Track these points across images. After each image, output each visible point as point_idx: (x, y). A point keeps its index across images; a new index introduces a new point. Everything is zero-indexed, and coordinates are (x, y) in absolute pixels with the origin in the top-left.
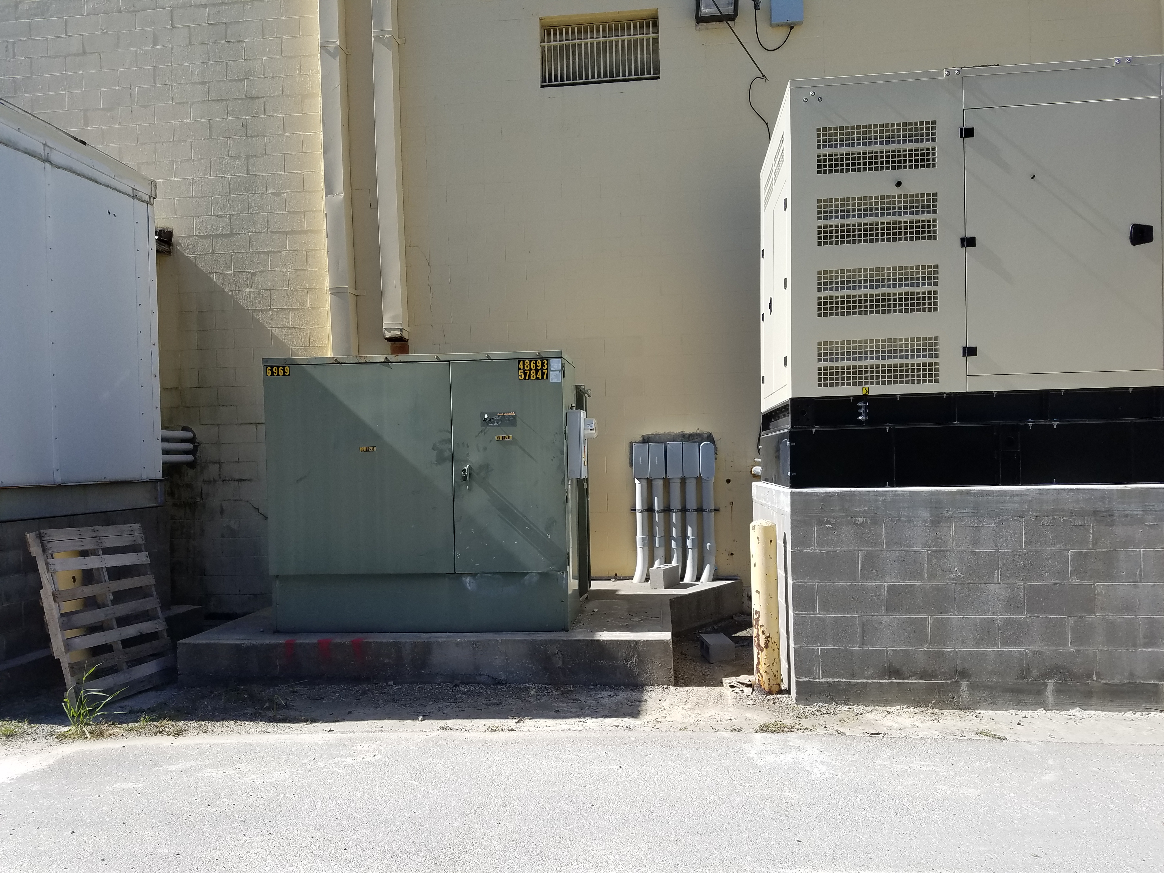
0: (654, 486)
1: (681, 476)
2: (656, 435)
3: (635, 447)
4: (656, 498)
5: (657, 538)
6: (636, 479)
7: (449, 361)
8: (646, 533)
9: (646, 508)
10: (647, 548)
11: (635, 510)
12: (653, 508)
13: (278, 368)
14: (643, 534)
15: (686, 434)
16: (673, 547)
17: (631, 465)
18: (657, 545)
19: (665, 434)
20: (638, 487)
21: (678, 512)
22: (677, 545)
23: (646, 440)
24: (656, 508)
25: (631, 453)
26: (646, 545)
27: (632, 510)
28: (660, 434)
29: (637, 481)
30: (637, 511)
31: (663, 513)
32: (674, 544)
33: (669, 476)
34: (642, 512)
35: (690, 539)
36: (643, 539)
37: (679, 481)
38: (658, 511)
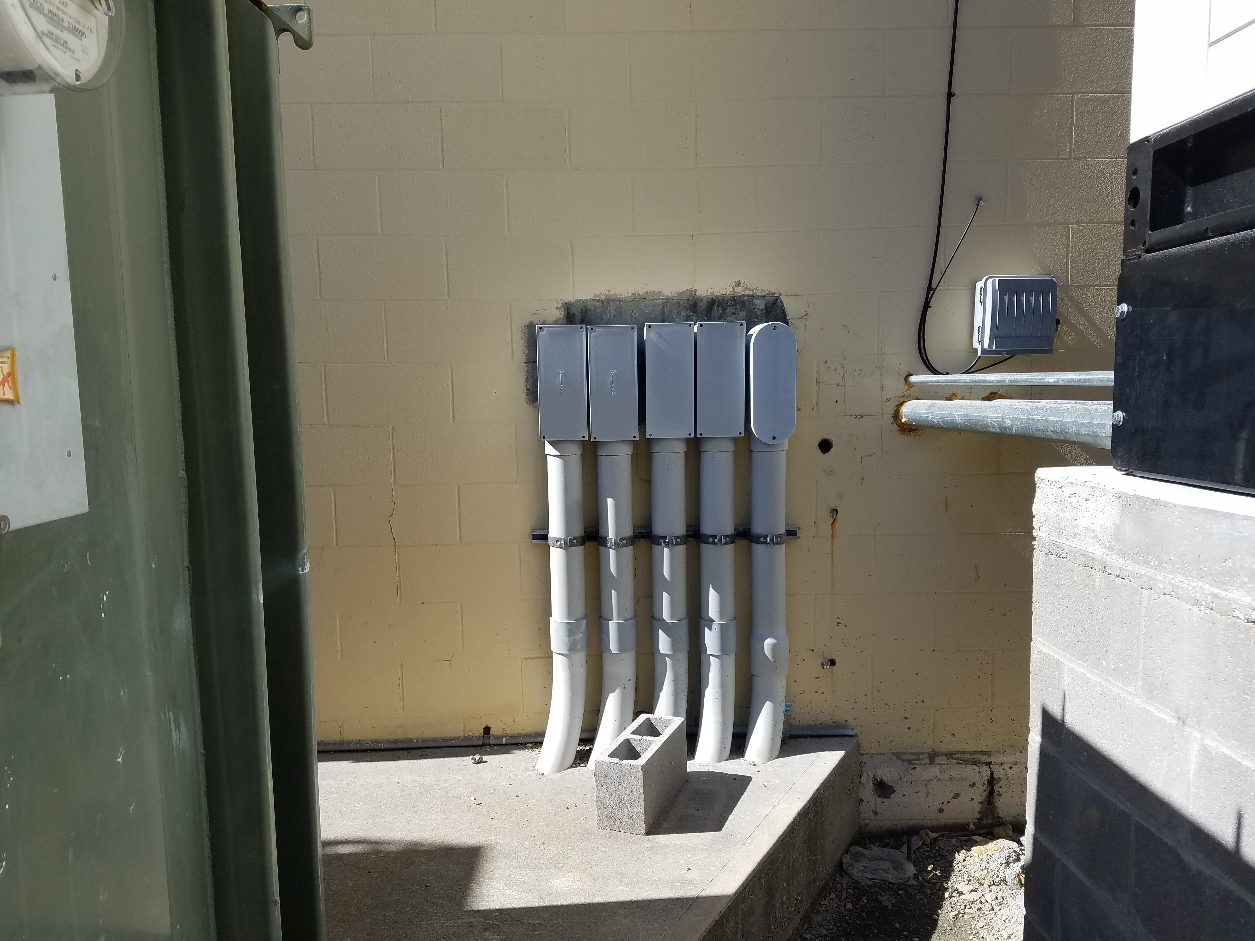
0: (604, 463)
1: (687, 431)
2: (606, 302)
3: (542, 338)
4: (610, 502)
5: (612, 626)
6: (547, 444)
8: (580, 610)
9: (578, 532)
10: (580, 657)
11: (545, 537)
12: (602, 533)
14: (570, 614)
15: (701, 299)
16: (661, 652)
17: (533, 395)
18: (613, 646)
19: (637, 300)
20: (554, 467)
21: (677, 544)
22: (674, 646)
23: (578, 318)
24: (611, 534)
25: (532, 361)
26: (579, 647)
27: (535, 537)
28: (620, 301)
29: (549, 449)
30: (550, 542)
31: (631, 547)
32: (664, 643)
33: (652, 432)
34: (567, 545)
35: (714, 627)
36: (571, 630)
37: (681, 448)
38: (616, 544)
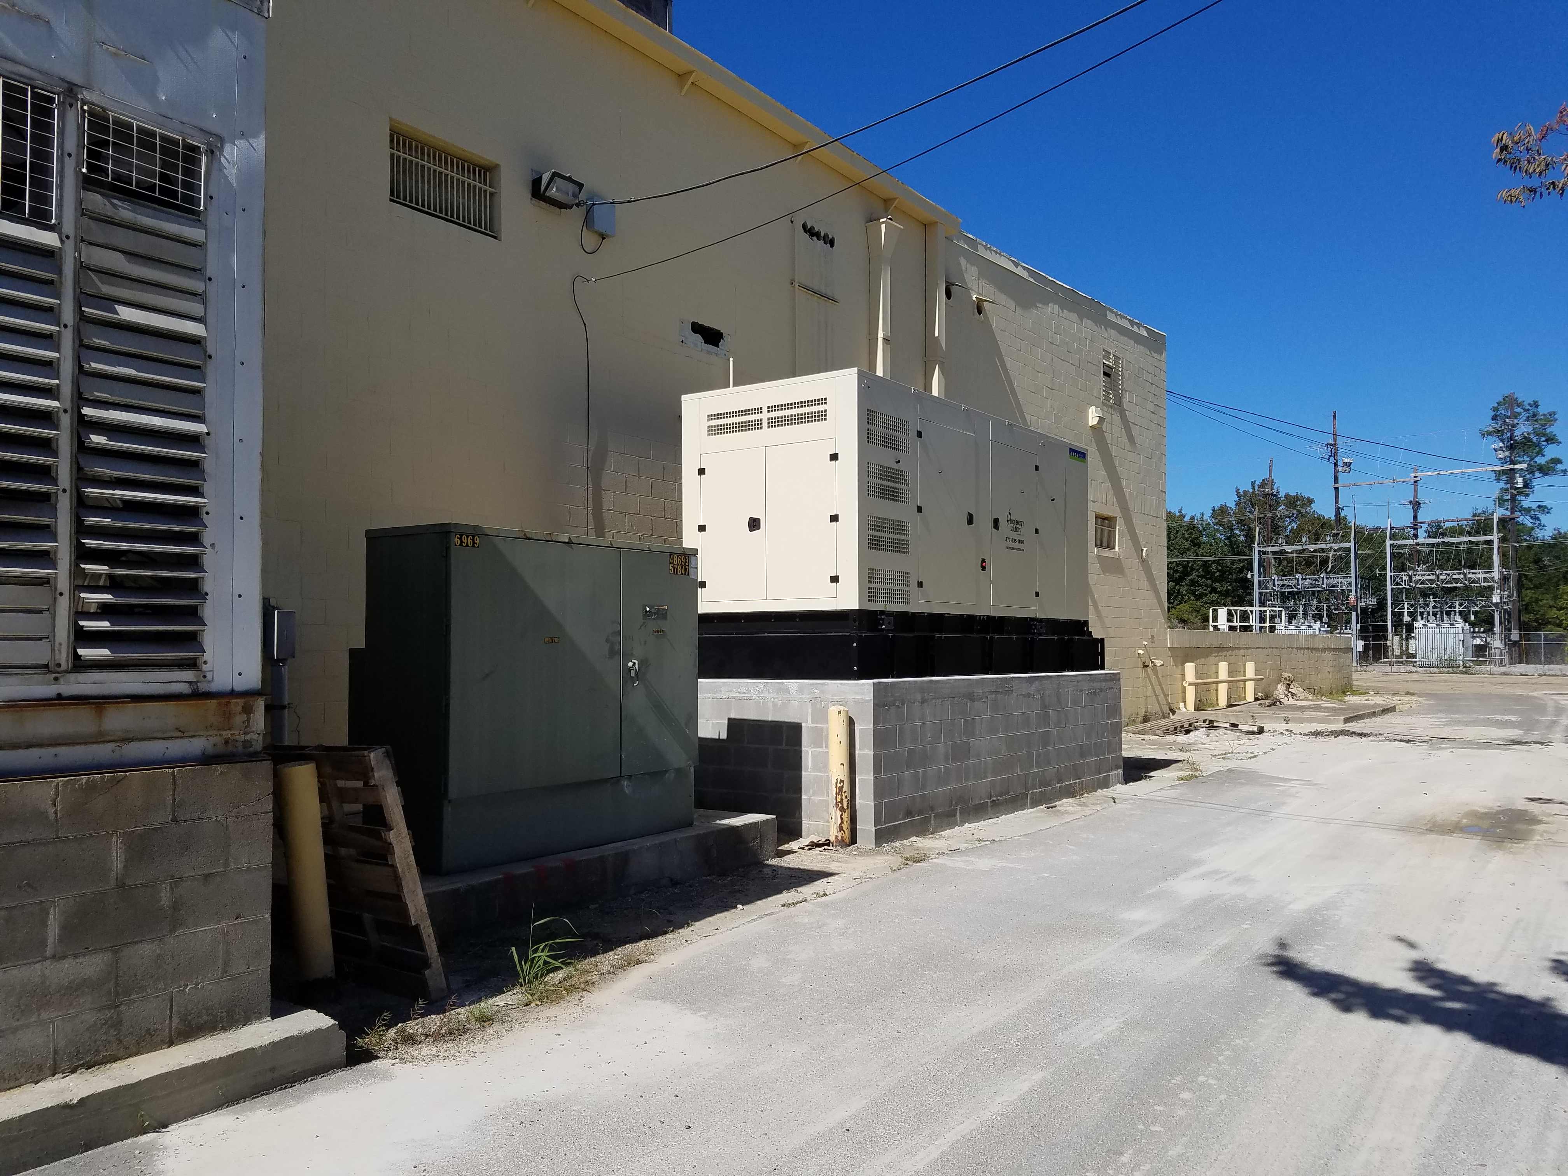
7: (620, 548)
13: (468, 537)
